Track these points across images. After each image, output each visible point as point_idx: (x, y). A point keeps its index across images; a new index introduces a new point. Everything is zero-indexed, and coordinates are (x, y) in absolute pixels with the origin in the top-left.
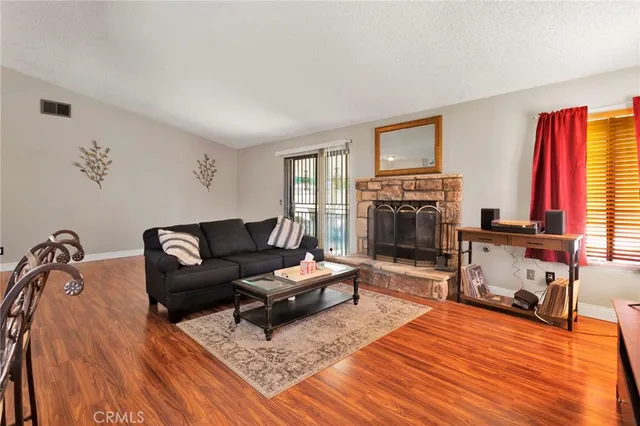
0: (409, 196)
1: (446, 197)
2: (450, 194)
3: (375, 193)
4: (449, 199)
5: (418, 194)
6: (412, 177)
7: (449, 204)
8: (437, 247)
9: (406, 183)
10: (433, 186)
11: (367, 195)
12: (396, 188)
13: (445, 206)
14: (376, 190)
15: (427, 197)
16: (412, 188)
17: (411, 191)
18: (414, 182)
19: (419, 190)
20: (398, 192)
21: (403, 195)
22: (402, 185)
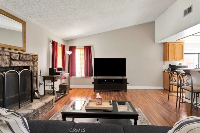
0: (15, 64)
1: (33, 64)
2: (36, 63)
4: (35, 65)
5: (21, 62)
6: (17, 52)
7: (35, 68)
9: (13, 55)
10: (29, 59)
12: (6, 57)
13: (33, 68)
15: (26, 64)
16: (18, 58)
17: (16, 60)
18: (18, 55)
19: (22, 60)
20: (8, 61)
21: (11, 63)
22: (10, 56)
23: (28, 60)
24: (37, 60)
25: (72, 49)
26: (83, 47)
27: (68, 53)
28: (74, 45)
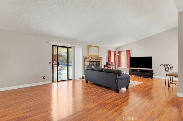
3: (90, 60)
6: (96, 57)
7: (101, 62)
20: (94, 60)
23: (99, 59)
25: (120, 52)
26: (126, 51)
27: (117, 54)
28: (121, 50)
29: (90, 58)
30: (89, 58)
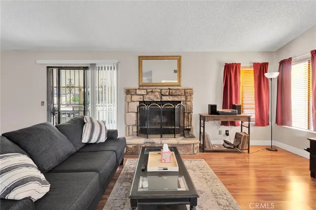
0: (165, 99)
1: (186, 99)
2: (189, 97)
3: (142, 97)
4: (188, 100)
5: (171, 97)
6: (167, 88)
7: (188, 103)
8: (182, 125)
9: (163, 91)
10: (180, 93)
11: (135, 98)
12: (157, 93)
13: (186, 104)
14: (143, 95)
15: (176, 99)
16: (168, 94)
17: (167, 95)
18: (168, 91)
19: (172, 95)
20: (159, 96)
21: (161, 98)
22: (161, 92)
23: (179, 95)
24: (191, 94)
28: (289, 57)
29: (143, 92)
30: (138, 92)
